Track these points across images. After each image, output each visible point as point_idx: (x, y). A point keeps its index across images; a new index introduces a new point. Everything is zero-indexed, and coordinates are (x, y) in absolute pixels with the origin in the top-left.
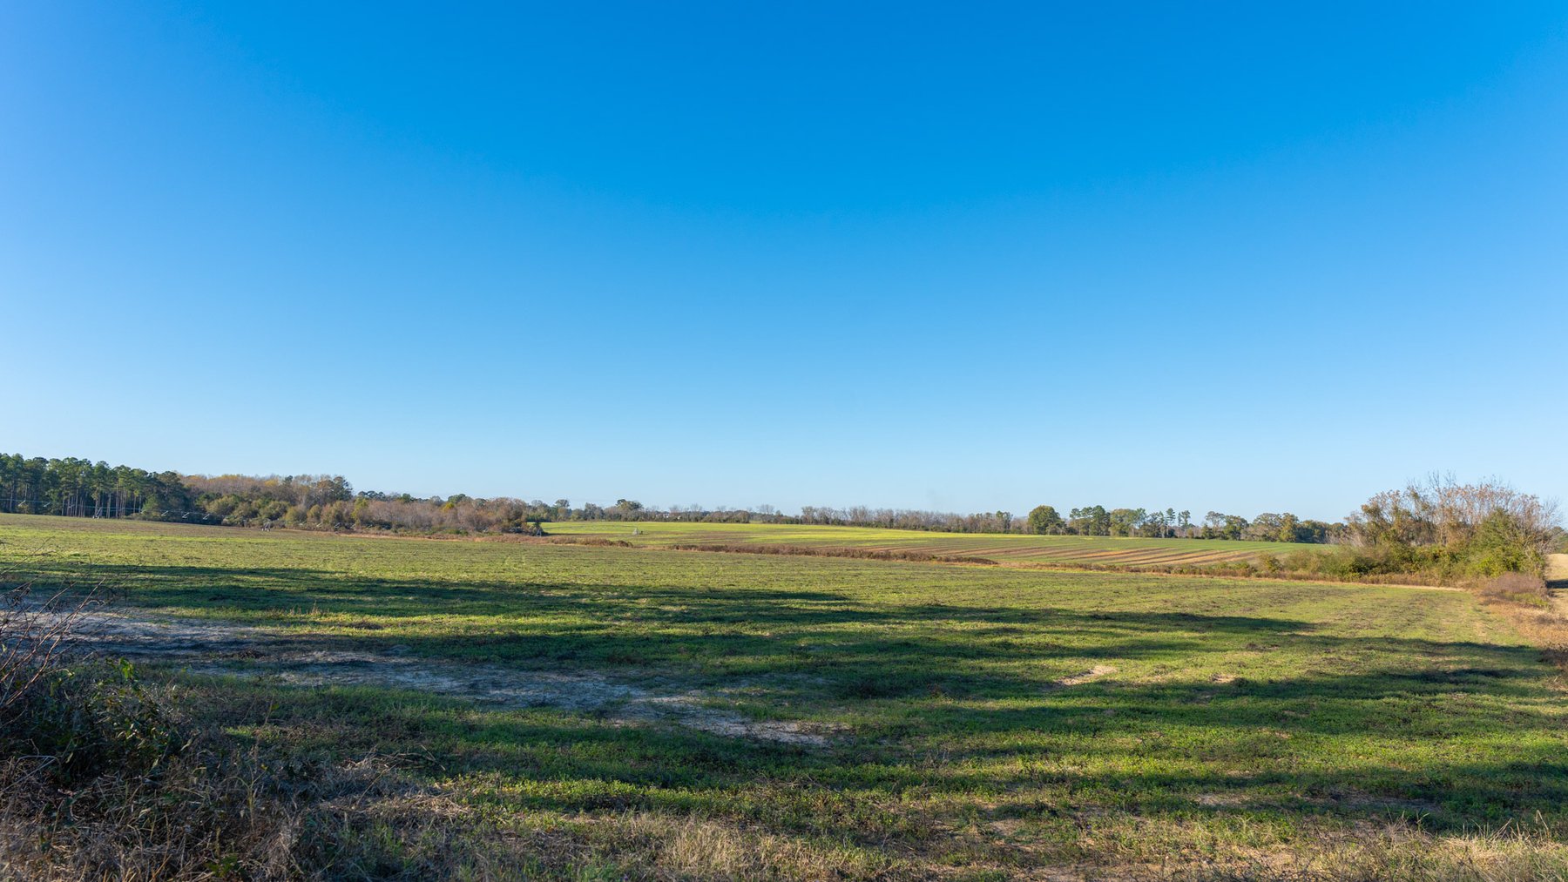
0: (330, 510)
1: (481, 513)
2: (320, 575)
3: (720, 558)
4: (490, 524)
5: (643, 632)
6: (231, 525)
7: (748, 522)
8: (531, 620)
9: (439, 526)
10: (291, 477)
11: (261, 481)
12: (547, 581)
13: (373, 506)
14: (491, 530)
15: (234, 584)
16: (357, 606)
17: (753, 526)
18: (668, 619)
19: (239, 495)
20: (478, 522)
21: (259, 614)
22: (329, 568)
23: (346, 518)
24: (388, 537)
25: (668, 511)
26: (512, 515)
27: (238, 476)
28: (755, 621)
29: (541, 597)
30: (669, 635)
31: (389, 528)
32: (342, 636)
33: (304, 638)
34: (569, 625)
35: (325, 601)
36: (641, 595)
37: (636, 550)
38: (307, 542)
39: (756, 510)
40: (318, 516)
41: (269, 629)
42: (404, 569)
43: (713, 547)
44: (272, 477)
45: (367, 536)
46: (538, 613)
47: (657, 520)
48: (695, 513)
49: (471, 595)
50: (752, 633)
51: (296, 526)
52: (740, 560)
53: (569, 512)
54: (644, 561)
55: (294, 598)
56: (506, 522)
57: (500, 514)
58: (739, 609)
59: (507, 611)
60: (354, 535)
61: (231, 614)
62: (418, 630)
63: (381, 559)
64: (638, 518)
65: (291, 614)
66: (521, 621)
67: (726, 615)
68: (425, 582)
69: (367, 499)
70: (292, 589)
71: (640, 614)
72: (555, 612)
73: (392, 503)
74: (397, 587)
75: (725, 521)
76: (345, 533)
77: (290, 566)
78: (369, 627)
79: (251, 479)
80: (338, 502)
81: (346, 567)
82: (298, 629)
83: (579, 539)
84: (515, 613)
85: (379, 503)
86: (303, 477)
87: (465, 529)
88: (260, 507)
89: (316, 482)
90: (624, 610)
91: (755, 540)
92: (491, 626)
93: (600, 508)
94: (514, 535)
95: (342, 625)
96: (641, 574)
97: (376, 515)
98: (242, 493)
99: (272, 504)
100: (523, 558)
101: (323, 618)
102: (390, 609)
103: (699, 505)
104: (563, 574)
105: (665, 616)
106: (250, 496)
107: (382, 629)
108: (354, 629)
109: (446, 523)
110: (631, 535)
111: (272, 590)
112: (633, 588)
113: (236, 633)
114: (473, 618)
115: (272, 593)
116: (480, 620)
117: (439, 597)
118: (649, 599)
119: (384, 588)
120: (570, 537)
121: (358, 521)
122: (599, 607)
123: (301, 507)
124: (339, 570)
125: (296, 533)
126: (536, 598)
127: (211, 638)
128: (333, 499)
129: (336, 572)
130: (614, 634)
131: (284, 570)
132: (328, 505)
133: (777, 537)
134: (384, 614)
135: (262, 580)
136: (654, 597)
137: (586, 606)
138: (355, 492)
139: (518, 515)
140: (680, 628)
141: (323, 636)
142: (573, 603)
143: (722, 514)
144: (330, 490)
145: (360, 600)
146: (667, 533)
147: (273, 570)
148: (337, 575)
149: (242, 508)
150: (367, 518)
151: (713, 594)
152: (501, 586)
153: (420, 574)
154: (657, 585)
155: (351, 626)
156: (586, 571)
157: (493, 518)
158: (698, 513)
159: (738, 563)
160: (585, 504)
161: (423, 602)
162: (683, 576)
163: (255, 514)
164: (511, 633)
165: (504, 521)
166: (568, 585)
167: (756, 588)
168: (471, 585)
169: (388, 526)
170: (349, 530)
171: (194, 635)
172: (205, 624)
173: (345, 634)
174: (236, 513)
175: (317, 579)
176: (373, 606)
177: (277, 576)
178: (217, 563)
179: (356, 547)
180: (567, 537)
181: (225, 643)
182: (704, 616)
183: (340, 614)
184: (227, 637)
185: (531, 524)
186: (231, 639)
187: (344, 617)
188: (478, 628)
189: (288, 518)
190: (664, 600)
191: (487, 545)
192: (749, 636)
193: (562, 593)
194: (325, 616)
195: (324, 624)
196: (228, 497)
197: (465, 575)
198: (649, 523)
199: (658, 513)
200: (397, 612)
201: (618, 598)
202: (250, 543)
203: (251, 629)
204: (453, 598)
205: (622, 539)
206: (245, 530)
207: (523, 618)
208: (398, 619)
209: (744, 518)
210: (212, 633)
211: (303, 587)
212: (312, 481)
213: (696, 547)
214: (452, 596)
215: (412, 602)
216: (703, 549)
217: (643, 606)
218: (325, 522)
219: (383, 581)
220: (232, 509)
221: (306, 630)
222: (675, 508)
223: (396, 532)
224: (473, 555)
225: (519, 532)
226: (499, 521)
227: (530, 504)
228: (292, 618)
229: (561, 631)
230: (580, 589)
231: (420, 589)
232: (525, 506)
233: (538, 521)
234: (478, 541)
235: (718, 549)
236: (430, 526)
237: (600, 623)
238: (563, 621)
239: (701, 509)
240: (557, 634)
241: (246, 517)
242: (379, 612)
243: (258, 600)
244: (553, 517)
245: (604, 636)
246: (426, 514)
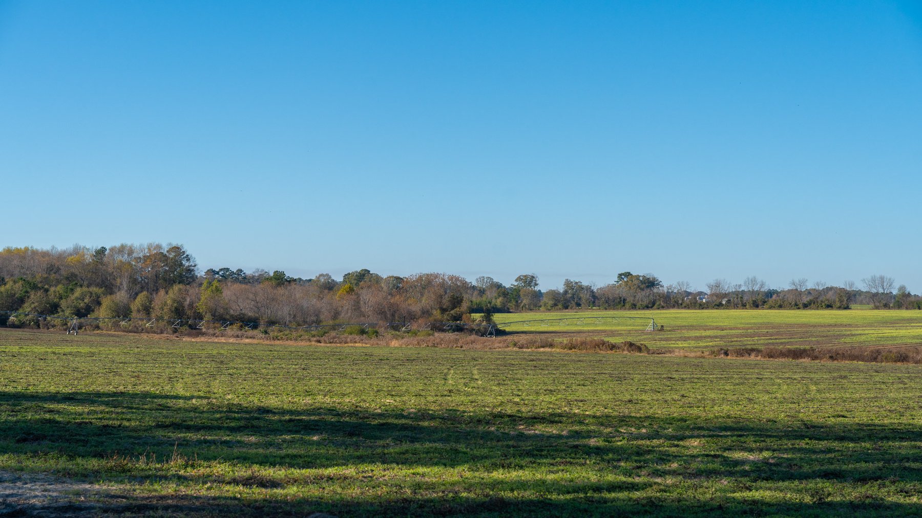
0: (165, 299)
1: (397, 299)
2: (171, 403)
3: (805, 370)
4: (412, 317)
5: (708, 496)
6: (21, 326)
7: (847, 308)
8: (514, 475)
9: (331, 322)
10: (103, 250)
11: (61, 256)
12: (523, 409)
13: (229, 292)
14: (414, 327)
15: (47, 416)
16: (236, 451)
17: (857, 313)
18: (745, 474)
19: (29, 278)
20: (393, 315)
21: (94, 463)
22: (180, 390)
23: (189, 312)
24: (255, 341)
25: (707, 291)
26: (446, 302)
27: (27, 249)
28: (902, 478)
29: (521, 436)
30: (755, 502)
31: (255, 327)
32: (226, 498)
33: (170, 502)
34: (579, 482)
35: (184, 444)
36: (687, 433)
37: (658, 358)
38: (136, 350)
39: (862, 287)
40: (147, 310)
41: (114, 488)
42: (294, 390)
43: (789, 351)
44: (76, 251)
45: (223, 340)
46: (523, 463)
47: (687, 307)
48: (753, 292)
49: (410, 434)
50: (901, 499)
51: (116, 326)
52: (843, 373)
53: (539, 295)
54: (675, 376)
55: (139, 438)
56: (437, 314)
57: (427, 301)
58: (866, 457)
59: (473, 460)
60: (203, 339)
61: (51, 463)
62: (339, 490)
63: (254, 376)
64: (654, 304)
65: (141, 464)
66: (498, 475)
67: (844, 467)
68: (331, 411)
69: (219, 281)
70: (133, 424)
71: (694, 466)
72: (552, 461)
73: (259, 287)
74: (290, 421)
75: (806, 306)
76: (189, 335)
77: (121, 388)
78: (264, 483)
79: (45, 254)
80: (176, 287)
81: (204, 389)
82: (157, 487)
83: (558, 340)
84: (487, 463)
85: (237, 286)
86: (122, 250)
87: (373, 325)
88: (61, 298)
89: (141, 255)
90: (665, 458)
91: (863, 338)
92: (453, 484)
93: (588, 289)
94: (451, 336)
95: (220, 480)
96: (676, 397)
97: (234, 307)
98: (34, 276)
99: (78, 292)
100: (475, 372)
101: (189, 469)
102: (288, 456)
103: (759, 279)
104: (547, 398)
105: (738, 468)
106: (46, 280)
107: (283, 488)
108: (240, 488)
109: (343, 317)
110: (643, 332)
111: (104, 426)
112: (670, 421)
113: (67, 492)
114: (421, 470)
115: (106, 430)
116: (432, 473)
117: (359, 435)
118: (703, 440)
119: (271, 422)
120: (543, 336)
121: (208, 317)
122: (622, 454)
123: (121, 296)
124: (196, 394)
125: (118, 336)
126: (513, 438)
127: (32, 501)
128: (169, 282)
129: (192, 397)
130: (659, 499)
131: (114, 394)
132: (162, 292)
133: (902, 332)
134: (281, 464)
135: (86, 410)
136: (710, 436)
137: (598, 451)
138: (201, 271)
139: (456, 301)
140: (770, 489)
141: (197, 498)
142: (576, 447)
143: (800, 293)
144: (163, 268)
145: (239, 442)
146: (706, 328)
147: (99, 395)
148: (194, 401)
149: (35, 300)
150: (221, 311)
151: (812, 431)
152: (452, 417)
153: (320, 398)
154: (711, 416)
155: (235, 481)
156: (582, 393)
157: (416, 308)
158: (758, 293)
159: (841, 377)
160: (563, 282)
161: (338, 445)
162: (750, 400)
163: (54, 308)
164: (487, 496)
165: (434, 312)
166: (560, 415)
167: (886, 421)
168: (403, 417)
169: (251, 323)
170: (194, 330)
171: (8, 496)
172: (19, 479)
173: (230, 494)
174: (27, 307)
175: (168, 408)
176: (261, 451)
177: (107, 404)
178: (15, 385)
179: (211, 357)
180: (538, 338)
181: (55, 509)
182: (806, 468)
183: (214, 463)
184: (56, 499)
185: (477, 316)
186: (63, 502)
187: (220, 469)
188: (431, 487)
189: (102, 313)
190: (729, 441)
191: (412, 352)
192: (898, 506)
193: (553, 430)
194: (193, 466)
195: (196, 480)
196: (15, 282)
197: (389, 400)
198: (672, 311)
199: (689, 294)
200: (300, 461)
201: (649, 437)
202: (54, 353)
203: (87, 486)
204: (381, 438)
205: (629, 339)
206: (43, 334)
207: (501, 471)
208: (303, 471)
209: (841, 301)
210: (33, 494)
211: (149, 421)
212: (135, 255)
213: (758, 351)
214: (378, 434)
215: (318, 443)
216: (771, 355)
217: (695, 452)
218: (159, 319)
219: (267, 411)
220: (22, 301)
221: (170, 489)
222: (718, 286)
223: (266, 332)
224: (393, 367)
225: (460, 329)
226: (426, 313)
227: (474, 283)
228: (142, 470)
229: (568, 492)
230: (581, 423)
231: (326, 423)
232: (465, 286)
233: (489, 311)
234: (395, 345)
235: (797, 354)
236: (318, 322)
237: (630, 480)
238: (567, 476)
239: (762, 285)
240: (561, 497)
241: (41, 313)
242: (272, 460)
243: (87, 442)
244: (512, 305)
245: (644, 502)
246: (312, 302)
